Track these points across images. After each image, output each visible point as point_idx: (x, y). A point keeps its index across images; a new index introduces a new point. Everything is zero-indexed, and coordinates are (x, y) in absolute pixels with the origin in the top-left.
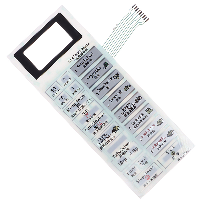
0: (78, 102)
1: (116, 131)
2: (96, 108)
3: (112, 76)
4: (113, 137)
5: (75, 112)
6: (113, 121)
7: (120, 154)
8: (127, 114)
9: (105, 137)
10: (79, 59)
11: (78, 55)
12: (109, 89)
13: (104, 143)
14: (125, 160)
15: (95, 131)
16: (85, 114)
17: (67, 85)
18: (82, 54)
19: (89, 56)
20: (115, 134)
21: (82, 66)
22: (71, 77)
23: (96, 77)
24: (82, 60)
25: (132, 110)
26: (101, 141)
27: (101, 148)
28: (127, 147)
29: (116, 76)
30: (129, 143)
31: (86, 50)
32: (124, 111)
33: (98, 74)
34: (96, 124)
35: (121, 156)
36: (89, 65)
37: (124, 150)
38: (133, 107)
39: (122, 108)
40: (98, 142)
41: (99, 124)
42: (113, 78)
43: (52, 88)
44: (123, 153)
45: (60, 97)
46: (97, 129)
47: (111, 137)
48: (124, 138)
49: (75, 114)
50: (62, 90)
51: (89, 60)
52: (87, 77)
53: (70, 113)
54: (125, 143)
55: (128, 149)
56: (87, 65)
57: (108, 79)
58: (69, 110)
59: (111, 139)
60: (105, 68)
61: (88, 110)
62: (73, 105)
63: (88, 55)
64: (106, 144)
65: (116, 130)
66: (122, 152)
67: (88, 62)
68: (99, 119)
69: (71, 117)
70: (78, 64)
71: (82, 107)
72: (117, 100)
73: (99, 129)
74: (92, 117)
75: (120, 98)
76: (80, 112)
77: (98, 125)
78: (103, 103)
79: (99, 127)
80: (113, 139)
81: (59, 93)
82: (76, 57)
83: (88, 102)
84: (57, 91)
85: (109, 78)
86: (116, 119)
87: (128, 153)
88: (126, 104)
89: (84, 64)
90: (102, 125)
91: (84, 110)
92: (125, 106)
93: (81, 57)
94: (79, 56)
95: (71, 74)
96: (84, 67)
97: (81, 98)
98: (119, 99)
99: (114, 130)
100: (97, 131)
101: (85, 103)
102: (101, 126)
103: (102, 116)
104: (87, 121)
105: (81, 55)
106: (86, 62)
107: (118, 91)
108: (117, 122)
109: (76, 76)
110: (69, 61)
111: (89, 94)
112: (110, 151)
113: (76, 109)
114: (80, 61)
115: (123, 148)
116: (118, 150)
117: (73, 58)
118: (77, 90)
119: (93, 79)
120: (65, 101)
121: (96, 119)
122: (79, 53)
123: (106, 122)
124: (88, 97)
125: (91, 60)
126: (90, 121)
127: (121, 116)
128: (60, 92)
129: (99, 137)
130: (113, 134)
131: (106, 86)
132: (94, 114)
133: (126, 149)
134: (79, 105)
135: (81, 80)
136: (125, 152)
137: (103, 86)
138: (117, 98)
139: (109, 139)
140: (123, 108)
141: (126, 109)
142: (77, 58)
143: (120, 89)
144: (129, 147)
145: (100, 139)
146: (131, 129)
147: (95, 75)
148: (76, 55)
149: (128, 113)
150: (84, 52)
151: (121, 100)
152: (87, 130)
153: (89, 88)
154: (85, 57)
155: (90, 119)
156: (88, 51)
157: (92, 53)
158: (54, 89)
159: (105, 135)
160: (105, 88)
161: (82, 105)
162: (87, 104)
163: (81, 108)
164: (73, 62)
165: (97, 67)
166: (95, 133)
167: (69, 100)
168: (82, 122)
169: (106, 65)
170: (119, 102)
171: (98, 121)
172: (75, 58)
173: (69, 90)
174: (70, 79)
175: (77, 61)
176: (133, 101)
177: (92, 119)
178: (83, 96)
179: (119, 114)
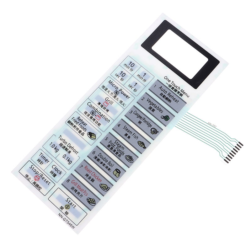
0: (120, 92)
1: (89, 136)
2: (115, 112)
3: (154, 126)
4: (83, 134)
5: (109, 89)
6: (101, 132)
7: (64, 144)
8: (110, 147)
9: (82, 125)
10: (169, 88)
11: (174, 86)
12: (138, 124)
13: (75, 124)
14: (57, 150)
15: (89, 113)
16: (106, 100)
17: (138, 78)
18: (176, 91)
19: (175, 99)
20: (86, 136)
21: (162, 92)
22: (148, 81)
23: (150, 108)
24: (168, 92)
25: (115, 152)
26: (78, 121)
27: (69, 121)
28: (72, 151)
29: (154, 131)
30: (77, 152)
31: (181, 95)
32: (114, 144)
33: (154, 110)
34: (97, 114)
35: (61, 145)
36: (164, 99)
37: (68, 148)
38: (119, 153)
39: (118, 141)
40: (76, 118)
41: (97, 117)
42: (151, 127)
43: (133, 62)
44: (64, 147)
45: (124, 72)
46: (91, 115)
47: (83, 131)
48: (82, 146)
49: (107, 89)
50: (132, 73)
51: (170, 98)
52: (150, 98)
53: (106, 84)
54: (77, 148)
55: (70, 152)
56: (163, 97)
57: (150, 121)
58: (110, 82)
59: (80, 132)
60: (162, 117)
61: (112, 103)
62: (116, 87)
63: (175, 97)
64: (75, 126)
65: (91, 137)
66: (66, 146)
67: (167, 99)
68: (103, 116)
69: (102, 85)
70: (164, 88)
71: (115, 97)
72: (126, 135)
73: (91, 118)
74: (105, 108)
75: (129, 137)
76: (109, 94)
77: (95, 115)
78: (122, 119)
79: (94, 117)
80: (80, 134)
81: (128, 70)
82: (172, 85)
83: (121, 102)
84: (131, 68)
85: (152, 123)
86: (104, 135)
87: (65, 152)
88: (122, 146)
89: (164, 94)
90: (96, 120)
91: (111, 98)
92: (121, 144)
93: (172, 90)
94: (173, 88)
95: (151, 82)
96: (161, 94)
97: (125, 95)
98: (127, 136)
99: (91, 134)
100: (89, 115)
101: (120, 99)
102: (94, 120)
103: (106, 119)
104: (99, 104)
105: (174, 89)
106: (167, 96)
107: (137, 135)
108: (100, 136)
109: (149, 87)
110: (166, 78)
111: (131, 103)
112: (67, 132)
113: (112, 90)
114: (167, 90)
115: (70, 147)
116: (68, 140)
117: (169, 81)
118: (133, 89)
119: (148, 105)
120: (120, 78)
121: (102, 113)
122: (176, 87)
123: (99, 124)
124: (127, 102)
125: (170, 101)
126: (99, 106)
127: (109, 140)
128: (130, 72)
129: (81, 118)
130: (86, 133)
131: (141, 121)
132: (108, 111)
133: (70, 150)
134: (116, 93)
135: (146, 93)
136: (66, 149)
137: (141, 117)
138: (129, 134)
139: (80, 129)
140: (118, 143)
141: (116, 146)
142: (170, 86)
143: (139, 137)
144: (72, 153)
145: (80, 120)
146: (94, 153)
147: (153, 108)
148: (174, 84)
149: (112, 148)
150: (179, 92)
151: (127, 139)
152: (89, 104)
153: (137, 102)
154: (172, 94)
155: (102, 106)
156: (180, 96)
157: (178, 101)
158: (132, 65)
159: (85, 124)
160: (139, 119)
161: (117, 97)
162: (118, 102)
163: (114, 95)
164: (165, 82)
165: (162, 109)
166: (86, 113)
167: (121, 82)
168: (98, 97)
169: (166, 118)
170: (125, 137)
171: (100, 116)
172: (170, 83)
173: (132, 81)
174: (145, 80)
175: (167, 86)
176: (127, 153)
177: (102, 109)
178: (127, 96)
179: (111, 138)
